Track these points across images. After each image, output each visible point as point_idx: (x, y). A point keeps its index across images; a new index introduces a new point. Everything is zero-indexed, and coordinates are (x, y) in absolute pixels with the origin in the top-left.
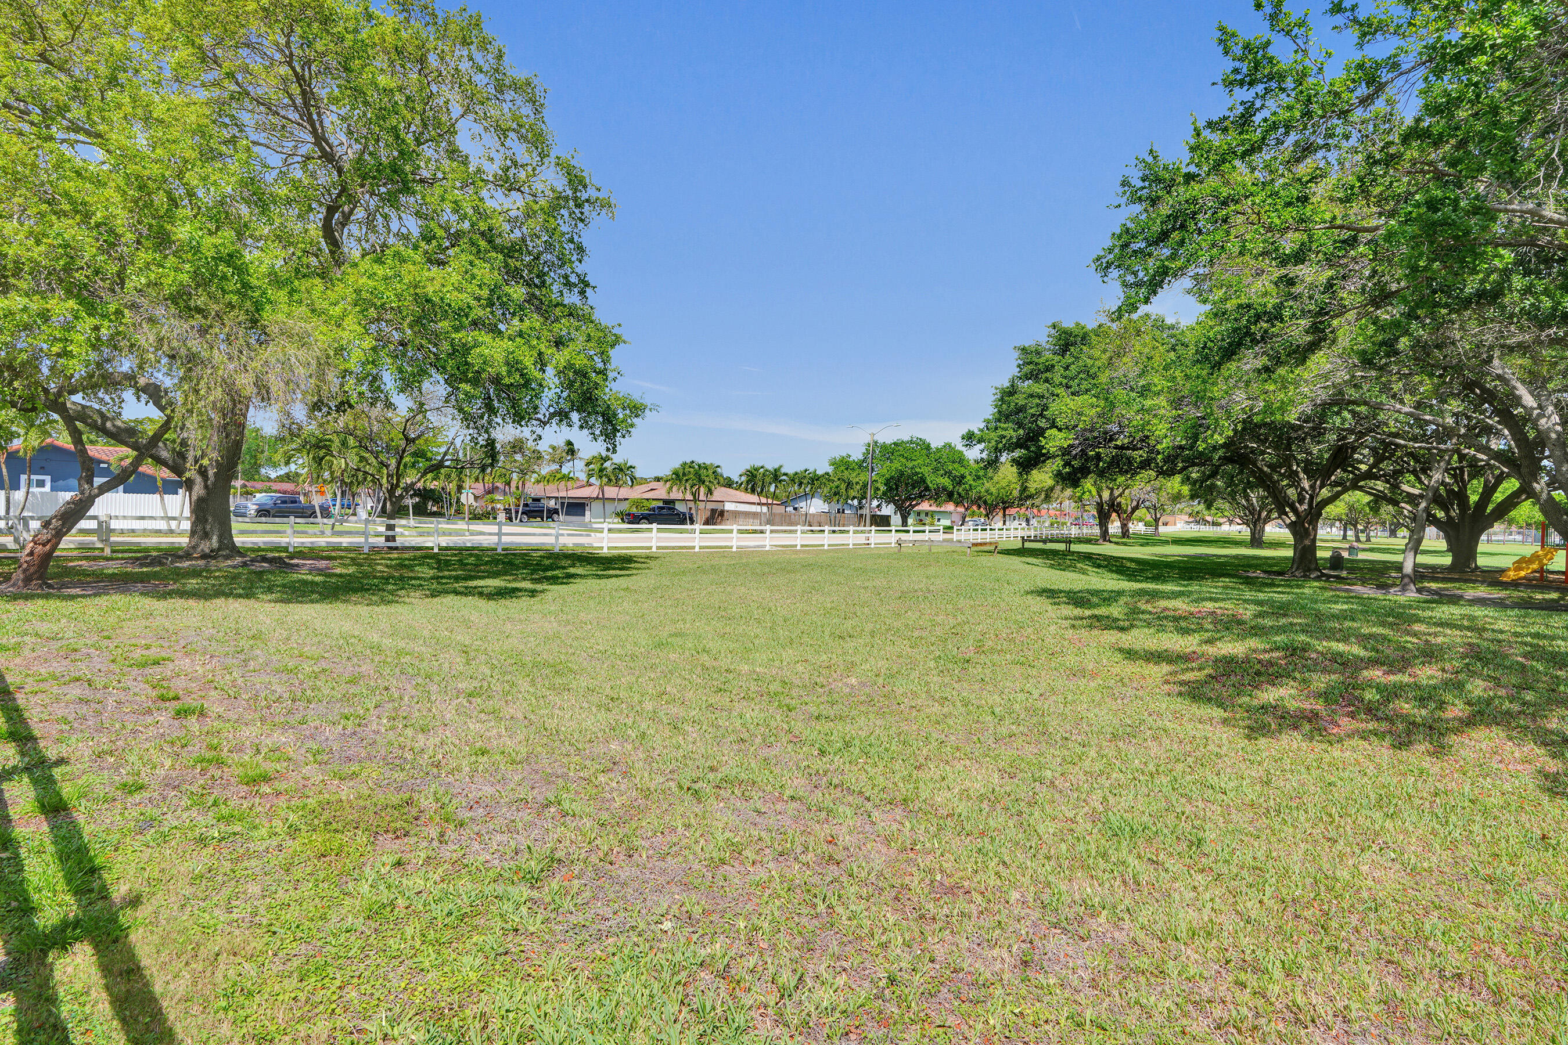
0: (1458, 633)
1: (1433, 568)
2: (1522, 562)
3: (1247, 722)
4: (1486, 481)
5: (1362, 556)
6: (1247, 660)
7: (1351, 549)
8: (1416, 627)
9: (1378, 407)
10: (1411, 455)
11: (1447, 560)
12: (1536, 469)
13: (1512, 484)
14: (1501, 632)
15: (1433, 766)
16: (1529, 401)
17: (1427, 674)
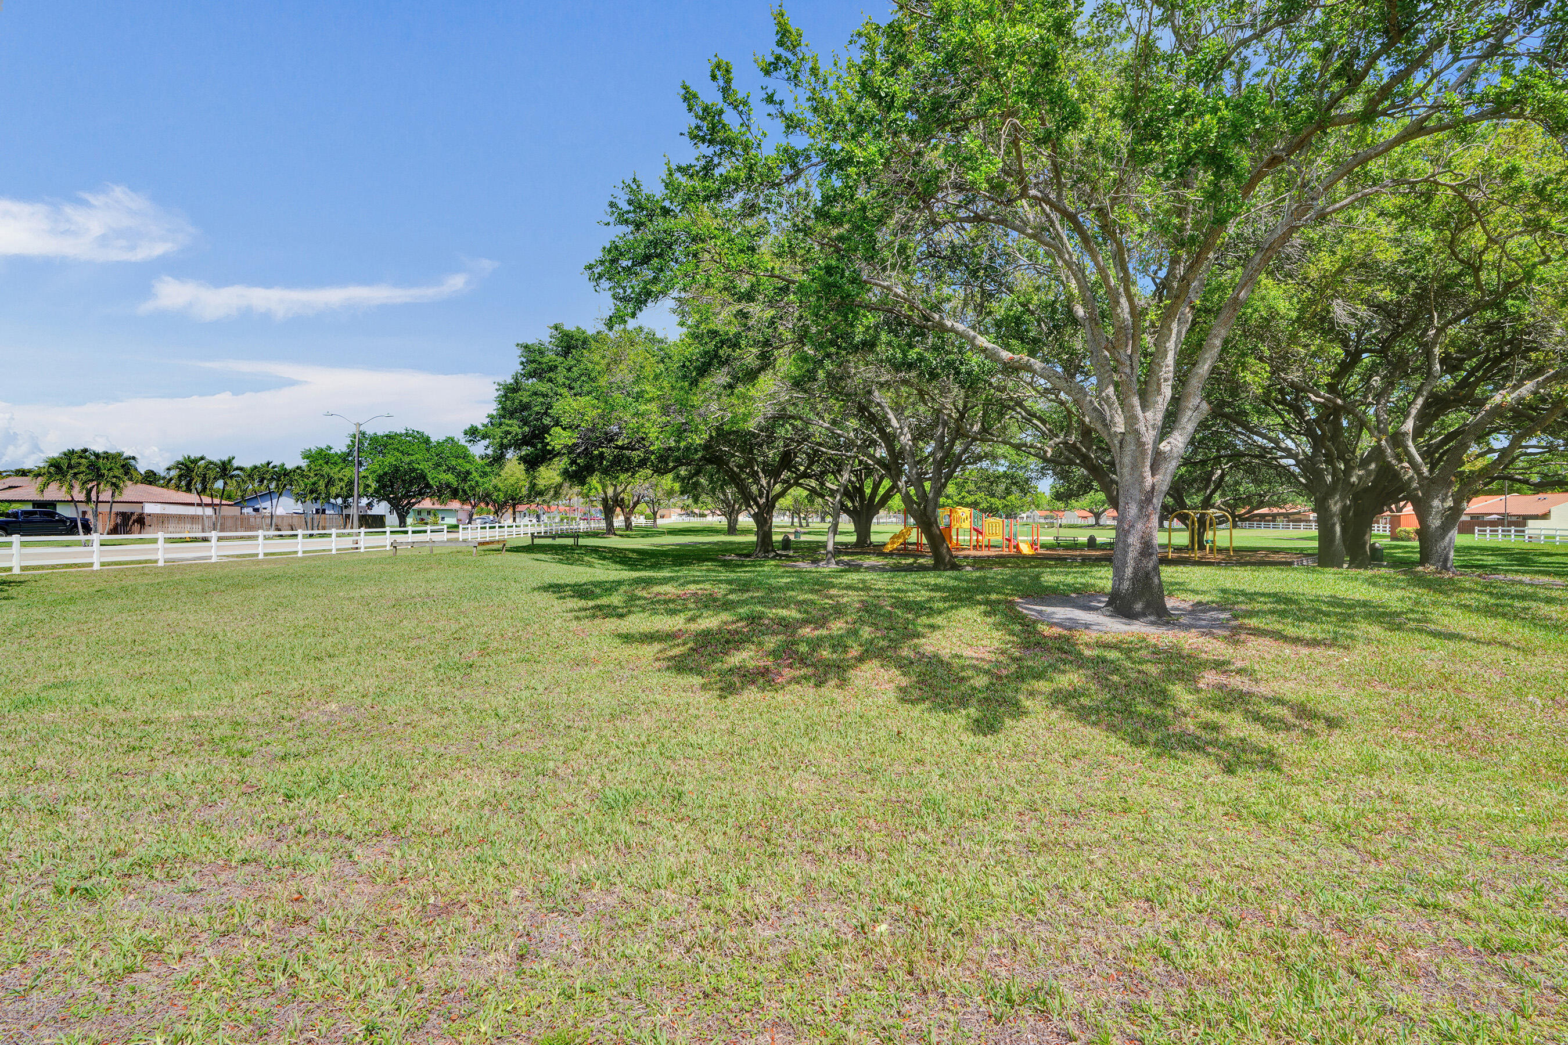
0: (855, 593)
1: (846, 544)
2: (895, 537)
3: (719, 685)
4: (874, 480)
5: (803, 538)
6: (720, 631)
7: (796, 533)
8: (833, 592)
9: (808, 422)
10: (829, 459)
11: (853, 539)
12: (900, 472)
13: (887, 483)
14: (880, 590)
15: (838, 695)
16: (895, 423)
17: (838, 627)
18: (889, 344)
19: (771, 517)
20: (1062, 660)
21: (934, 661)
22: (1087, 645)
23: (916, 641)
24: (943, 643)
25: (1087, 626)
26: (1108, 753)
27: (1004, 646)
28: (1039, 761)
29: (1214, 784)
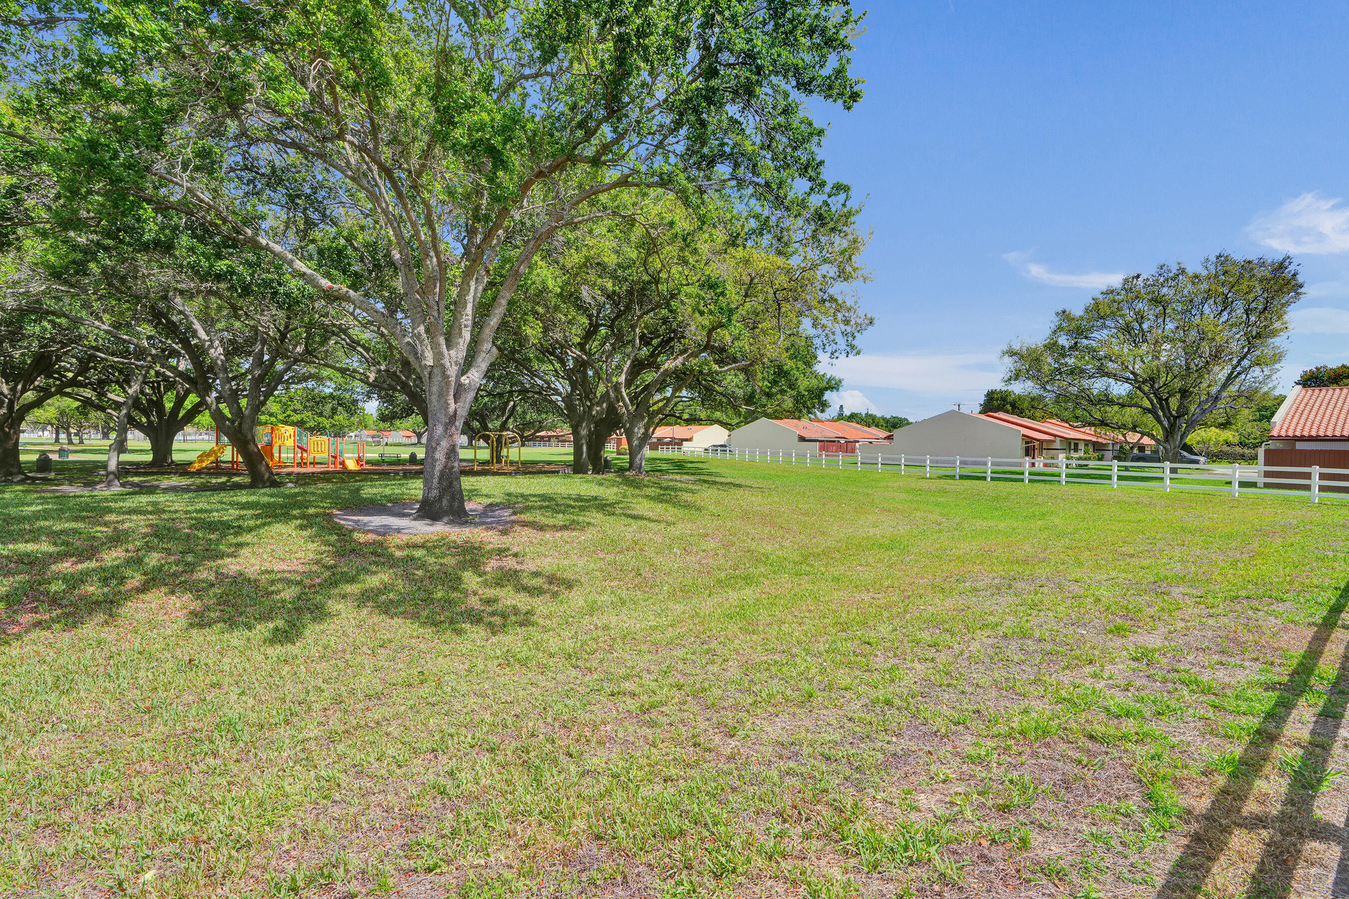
0: (142, 517)
1: (138, 465)
2: (205, 455)
4: (178, 393)
5: (72, 457)
7: (61, 452)
8: (112, 517)
9: (76, 322)
11: (149, 458)
12: (208, 388)
13: (192, 399)
14: (176, 512)
16: (202, 334)
17: (112, 557)
18: (192, 250)
19: (18, 432)
20: (375, 563)
21: (240, 580)
22: (399, 548)
23: (220, 562)
24: (253, 561)
25: (399, 530)
26: (411, 637)
27: (319, 557)
28: (348, 657)
29: (493, 644)
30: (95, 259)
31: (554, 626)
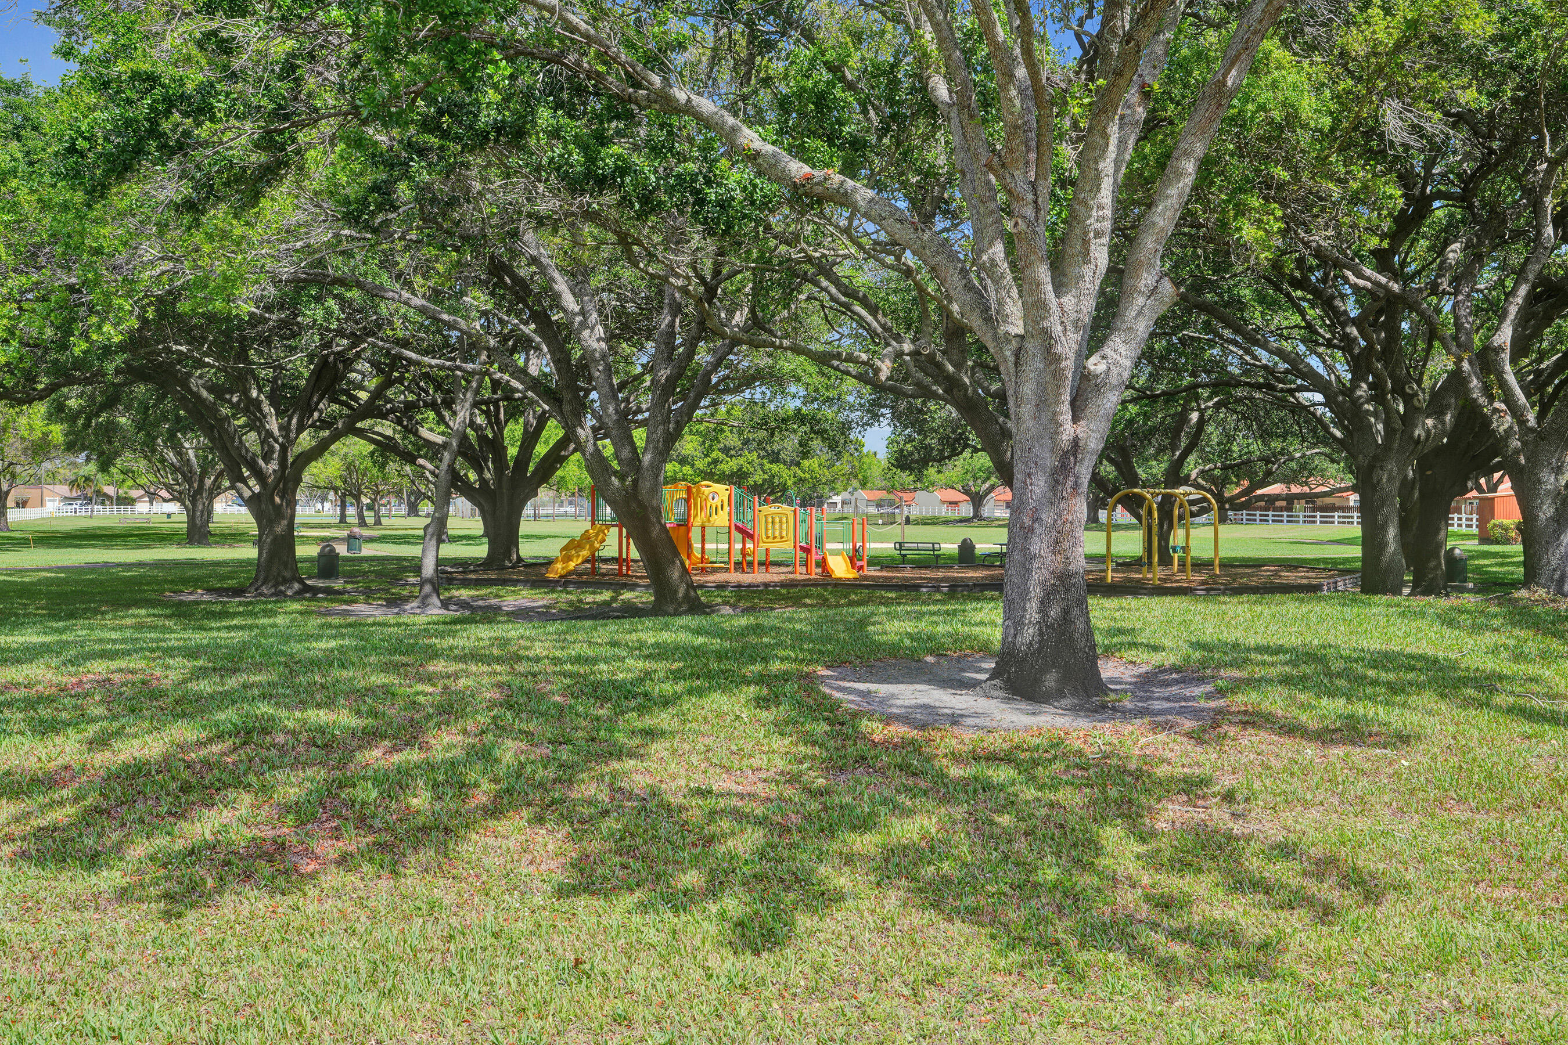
0: (485, 668)
1: (463, 564)
2: (573, 545)
3: (164, 886)
4: (526, 424)
5: (368, 550)
6: (166, 764)
7: (351, 540)
9: (376, 294)
10: (426, 376)
11: (481, 551)
12: (581, 407)
13: (553, 432)
14: (537, 660)
16: (569, 301)
17: (444, 743)
18: (555, 134)
19: (292, 503)
20: (908, 789)
21: (652, 805)
22: (956, 758)
23: (615, 765)
24: (673, 767)
25: (955, 719)
26: (994, 970)
27: (794, 768)
28: (864, 996)
29: (1184, 1012)
30: (407, 176)
31: (1342, 988)
